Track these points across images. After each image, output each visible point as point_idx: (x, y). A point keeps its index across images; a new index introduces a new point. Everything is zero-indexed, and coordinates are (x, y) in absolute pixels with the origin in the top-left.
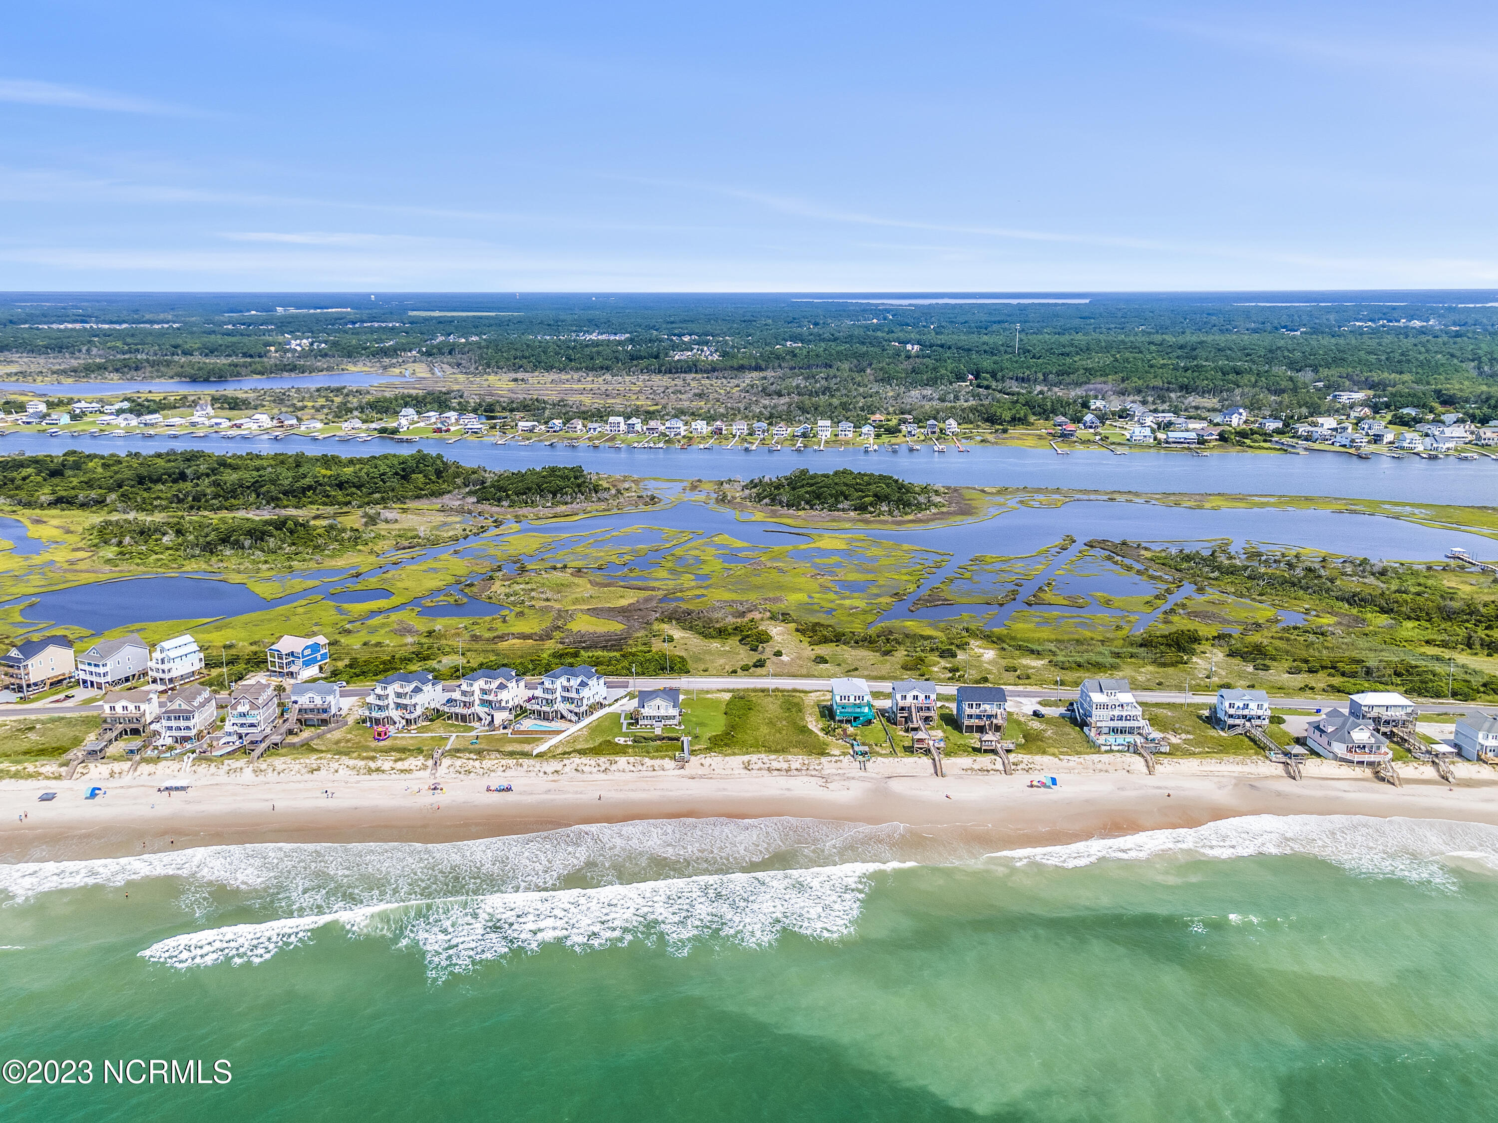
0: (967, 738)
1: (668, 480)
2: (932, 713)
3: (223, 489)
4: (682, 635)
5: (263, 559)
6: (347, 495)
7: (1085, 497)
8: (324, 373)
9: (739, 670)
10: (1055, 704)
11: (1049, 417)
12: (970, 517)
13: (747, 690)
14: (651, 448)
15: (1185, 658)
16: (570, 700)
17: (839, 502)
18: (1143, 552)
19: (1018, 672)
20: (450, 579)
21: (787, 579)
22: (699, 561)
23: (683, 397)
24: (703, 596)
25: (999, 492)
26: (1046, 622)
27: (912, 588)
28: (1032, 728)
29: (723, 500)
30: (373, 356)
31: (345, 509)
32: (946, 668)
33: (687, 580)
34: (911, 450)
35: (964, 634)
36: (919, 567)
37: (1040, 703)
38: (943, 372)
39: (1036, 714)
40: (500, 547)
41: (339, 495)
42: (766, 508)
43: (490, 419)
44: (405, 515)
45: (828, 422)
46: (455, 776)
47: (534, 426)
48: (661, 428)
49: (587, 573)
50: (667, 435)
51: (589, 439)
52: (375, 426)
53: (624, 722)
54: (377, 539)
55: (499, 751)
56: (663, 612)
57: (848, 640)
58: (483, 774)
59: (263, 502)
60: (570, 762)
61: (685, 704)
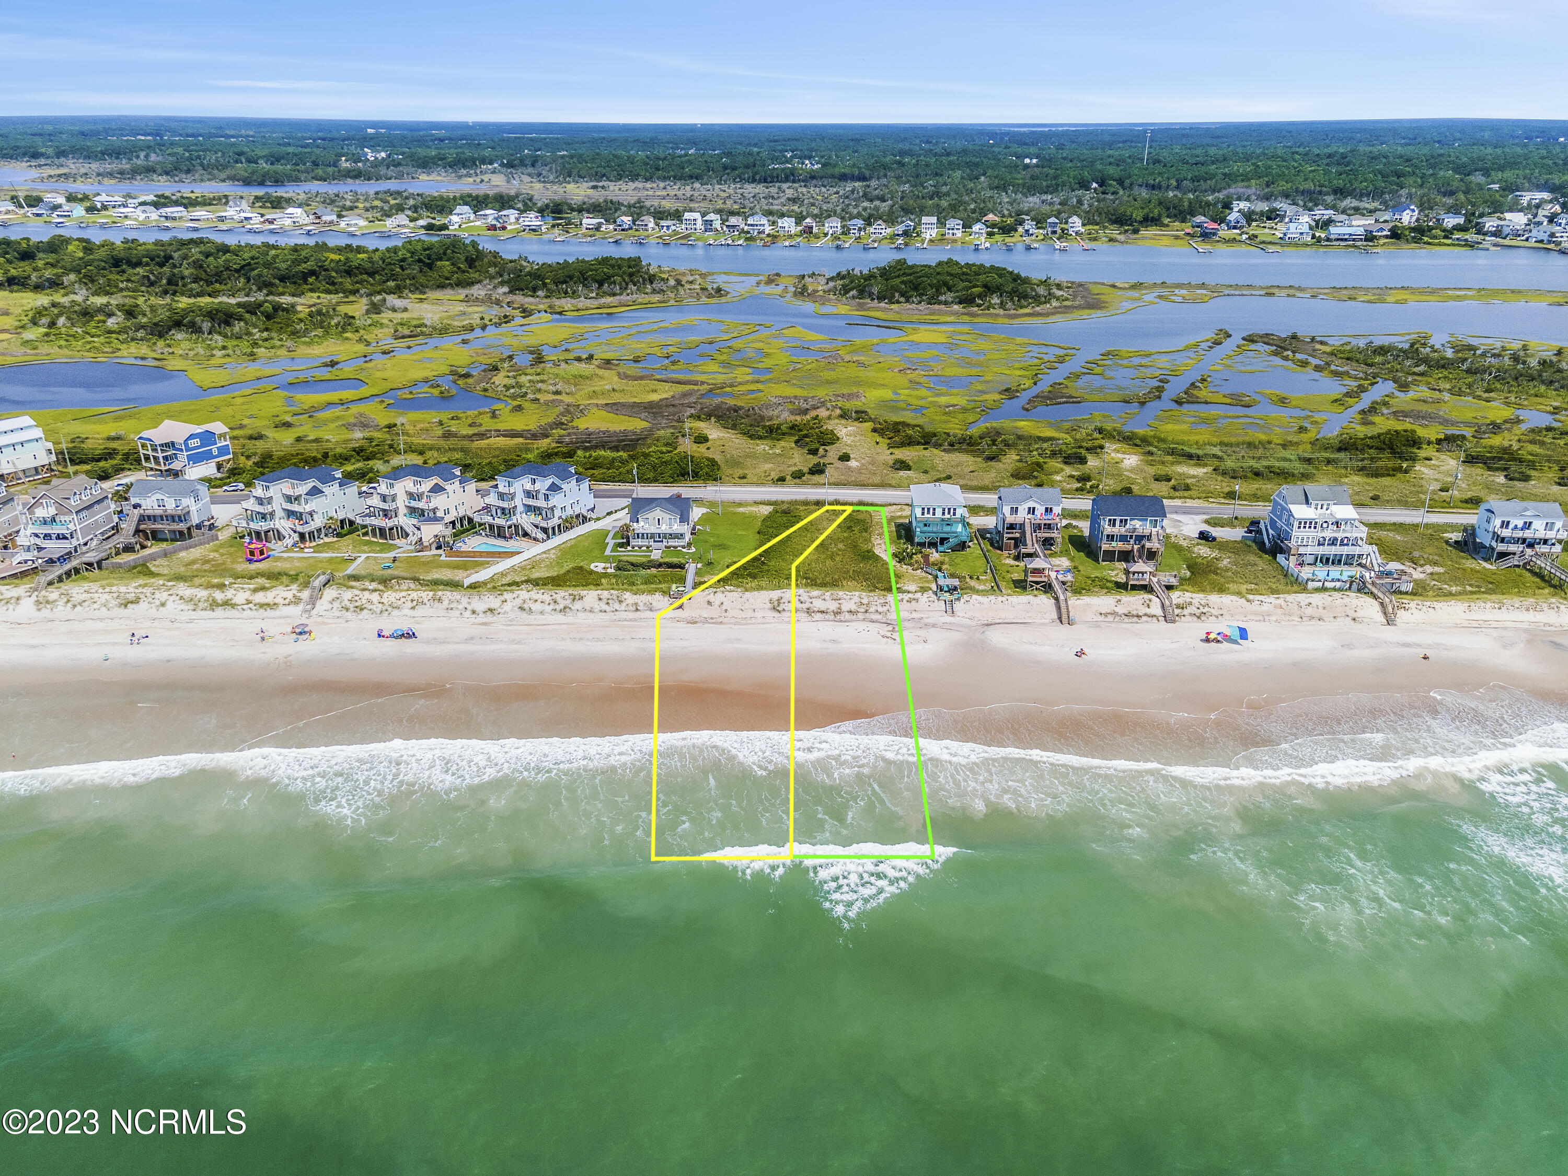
0: (1104, 568)
1: (741, 275)
2: (1054, 534)
3: (205, 272)
4: (721, 435)
5: (220, 344)
6: (357, 283)
7: (1237, 293)
8: (393, 180)
9: (788, 478)
10: (1232, 522)
11: (1186, 218)
12: (1099, 311)
13: (796, 502)
14: (728, 245)
15: (1405, 465)
16: (536, 510)
17: (941, 294)
18: (1318, 346)
19: (1173, 482)
20: (445, 369)
21: (868, 374)
23: (776, 202)
24: (759, 391)
25: (1134, 287)
26: (1205, 421)
27: (1029, 383)
28: (1199, 556)
29: (802, 293)
30: (450, 167)
31: (352, 298)
32: (1072, 476)
33: (742, 374)
34: (1028, 248)
35: (1096, 435)
36: (1037, 362)
37: (1207, 522)
38: (1065, 178)
39: (1203, 536)
41: (348, 283)
42: (851, 301)
43: (555, 218)
44: (418, 305)
45: (934, 219)
46: (338, 614)
47: (600, 224)
48: (742, 226)
49: (617, 365)
50: (748, 232)
51: (660, 237)
52: (422, 222)
53: (611, 542)
54: (373, 327)
55: (415, 579)
56: (702, 409)
57: (940, 441)
58: (378, 612)
59: (254, 288)
60: (515, 595)
61: (704, 519)
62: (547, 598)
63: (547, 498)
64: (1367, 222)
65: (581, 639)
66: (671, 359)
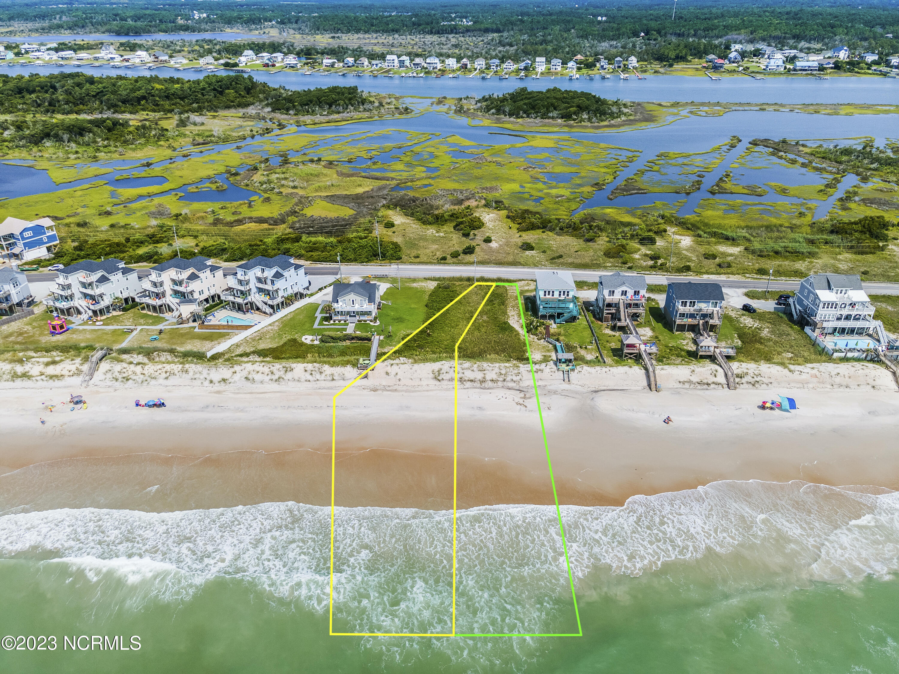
0: (677, 338)
1: (421, 98)
2: (641, 311)
3: (73, 97)
4: (403, 221)
5: (74, 150)
6: (173, 104)
7: (741, 108)
8: (208, 32)
9: (449, 257)
10: (764, 295)
11: (702, 56)
12: (652, 123)
13: (453, 279)
14: (414, 77)
15: (881, 245)
16: (265, 292)
17: (550, 112)
18: (801, 148)
19: (717, 260)
20: (222, 169)
21: (503, 171)
22: (432, 156)
23: (444, 47)
24: (430, 185)
25: (673, 106)
26: (732, 209)
27: (610, 178)
28: (745, 327)
29: (460, 111)
30: (245, 23)
31: (169, 115)
32: (646, 255)
33: (419, 172)
34: (603, 78)
35: (661, 221)
36: (615, 161)
37: (747, 295)
38: (624, 30)
39: (747, 308)
40: (275, 145)
41: (167, 104)
42: (491, 117)
43: (307, 59)
44: (212, 120)
45: (543, 59)
46: (110, 383)
47: (334, 63)
48: (423, 64)
49: (337, 165)
50: (427, 68)
51: (371, 72)
52: (222, 61)
53: (319, 315)
54: (179, 137)
55: (172, 351)
56: (391, 199)
57: (553, 227)
58: (140, 382)
59: (105, 108)
60: (242, 368)
61: (388, 294)
62: (266, 370)
63: (273, 282)
64: (819, 58)
65: (289, 407)
66: (373, 160)
